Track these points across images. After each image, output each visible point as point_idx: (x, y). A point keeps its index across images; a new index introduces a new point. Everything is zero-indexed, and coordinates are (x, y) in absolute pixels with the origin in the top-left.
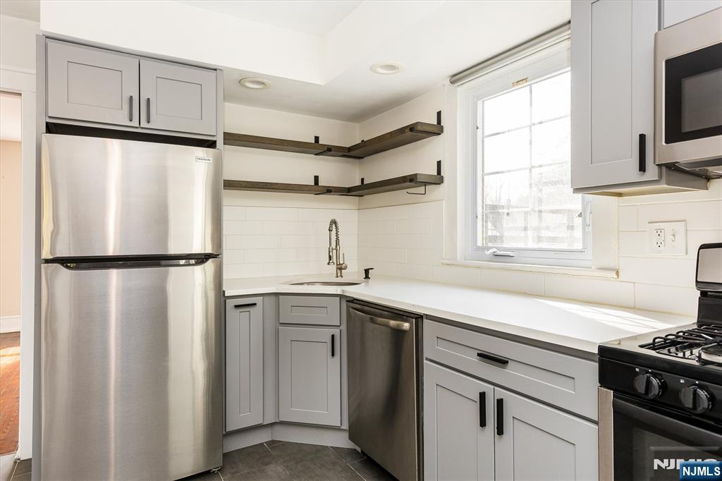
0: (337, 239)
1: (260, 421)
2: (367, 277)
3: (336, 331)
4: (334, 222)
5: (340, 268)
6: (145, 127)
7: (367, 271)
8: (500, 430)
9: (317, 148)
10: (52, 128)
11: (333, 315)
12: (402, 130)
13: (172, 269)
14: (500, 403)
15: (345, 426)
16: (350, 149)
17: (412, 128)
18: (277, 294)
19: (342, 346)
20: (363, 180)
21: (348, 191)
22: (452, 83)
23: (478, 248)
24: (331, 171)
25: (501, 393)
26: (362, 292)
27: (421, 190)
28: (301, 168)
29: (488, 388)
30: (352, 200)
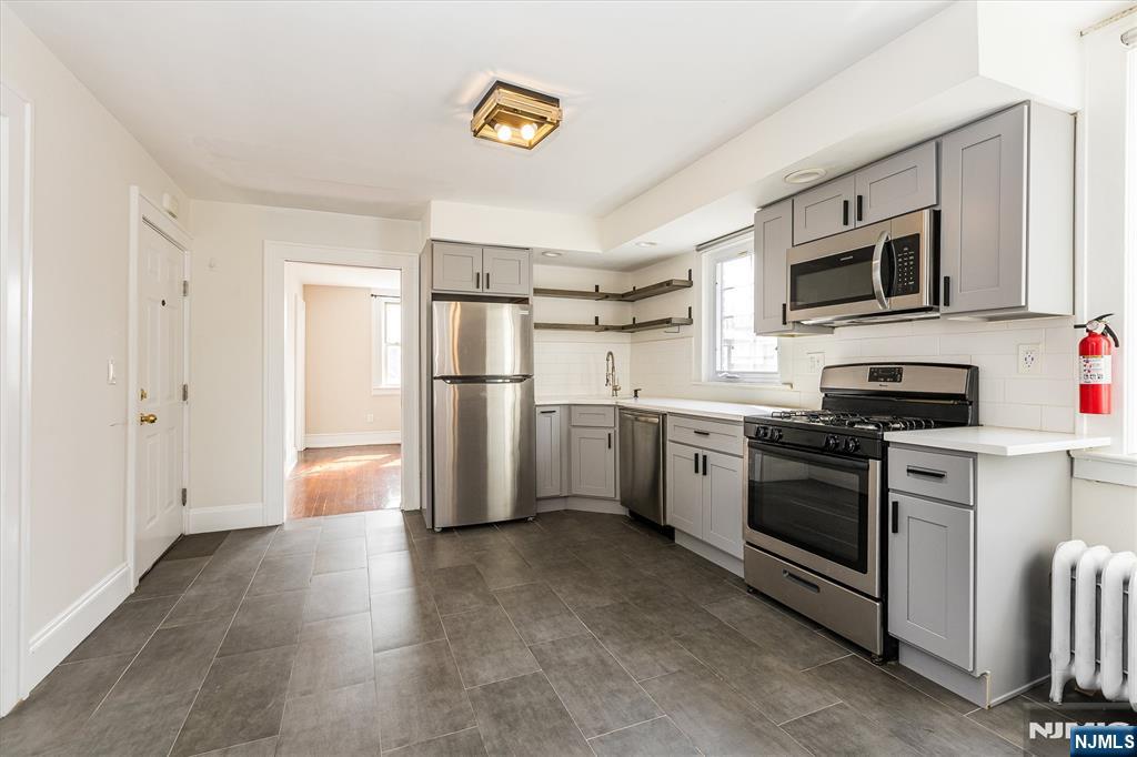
0: (613, 368)
1: (558, 493)
2: (636, 396)
3: (612, 432)
4: (610, 353)
5: (615, 389)
6: (487, 292)
7: (636, 391)
8: (705, 473)
9: (597, 295)
10: (436, 297)
11: (610, 420)
12: (661, 285)
13: (488, 385)
14: (705, 457)
15: (618, 498)
16: (623, 295)
17: (668, 283)
18: (570, 405)
19: (616, 442)
20: (634, 319)
21: (622, 329)
22: (698, 250)
23: (717, 372)
24: (608, 312)
25: (706, 453)
26: (630, 403)
27: (675, 329)
28: (584, 311)
29: (700, 451)
30: (625, 337)
